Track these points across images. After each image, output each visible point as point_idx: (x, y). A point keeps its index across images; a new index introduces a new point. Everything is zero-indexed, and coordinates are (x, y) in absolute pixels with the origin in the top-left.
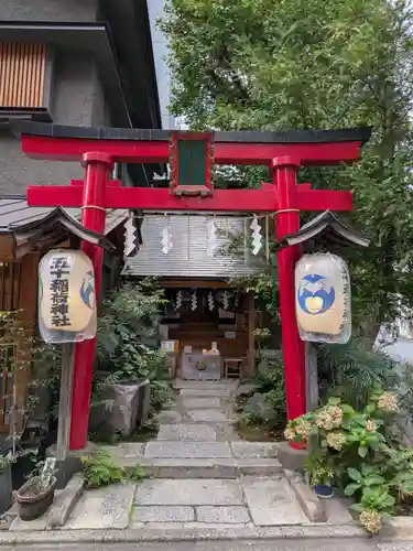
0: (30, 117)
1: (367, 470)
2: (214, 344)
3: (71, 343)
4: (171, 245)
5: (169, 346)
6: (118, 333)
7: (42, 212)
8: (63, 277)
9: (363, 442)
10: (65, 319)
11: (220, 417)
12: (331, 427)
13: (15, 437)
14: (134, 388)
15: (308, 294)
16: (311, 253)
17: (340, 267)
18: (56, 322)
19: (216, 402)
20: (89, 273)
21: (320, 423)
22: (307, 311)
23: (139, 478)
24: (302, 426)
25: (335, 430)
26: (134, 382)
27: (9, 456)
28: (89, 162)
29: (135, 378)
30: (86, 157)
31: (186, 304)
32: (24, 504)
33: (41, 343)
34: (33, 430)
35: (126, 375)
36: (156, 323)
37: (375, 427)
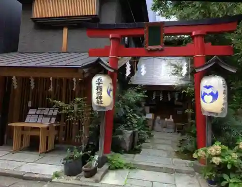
0: (91, 19)
1: (232, 175)
2: (171, 117)
3: (104, 111)
4: (145, 72)
5: (150, 116)
6: (124, 109)
7: (93, 59)
8: (101, 85)
9: (229, 162)
10: (101, 102)
11: (170, 148)
12: (215, 154)
13: (84, 146)
14: (131, 131)
15: (205, 94)
16: (208, 75)
17: (222, 82)
18: (98, 102)
19: (169, 142)
20: (111, 84)
21: (209, 152)
22: (205, 102)
23: (131, 168)
24: (201, 152)
25: (217, 156)
26: (131, 129)
27: (81, 153)
28: (112, 38)
29: (131, 128)
30: (111, 36)
31: (158, 98)
32: (86, 171)
33: (92, 111)
34: (90, 144)
35: (128, 126)
36: (143, 105)
37: (237, 157)
